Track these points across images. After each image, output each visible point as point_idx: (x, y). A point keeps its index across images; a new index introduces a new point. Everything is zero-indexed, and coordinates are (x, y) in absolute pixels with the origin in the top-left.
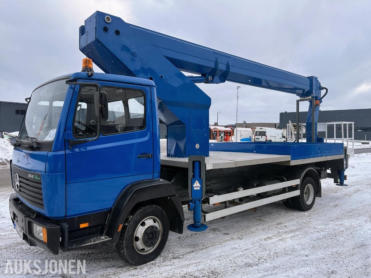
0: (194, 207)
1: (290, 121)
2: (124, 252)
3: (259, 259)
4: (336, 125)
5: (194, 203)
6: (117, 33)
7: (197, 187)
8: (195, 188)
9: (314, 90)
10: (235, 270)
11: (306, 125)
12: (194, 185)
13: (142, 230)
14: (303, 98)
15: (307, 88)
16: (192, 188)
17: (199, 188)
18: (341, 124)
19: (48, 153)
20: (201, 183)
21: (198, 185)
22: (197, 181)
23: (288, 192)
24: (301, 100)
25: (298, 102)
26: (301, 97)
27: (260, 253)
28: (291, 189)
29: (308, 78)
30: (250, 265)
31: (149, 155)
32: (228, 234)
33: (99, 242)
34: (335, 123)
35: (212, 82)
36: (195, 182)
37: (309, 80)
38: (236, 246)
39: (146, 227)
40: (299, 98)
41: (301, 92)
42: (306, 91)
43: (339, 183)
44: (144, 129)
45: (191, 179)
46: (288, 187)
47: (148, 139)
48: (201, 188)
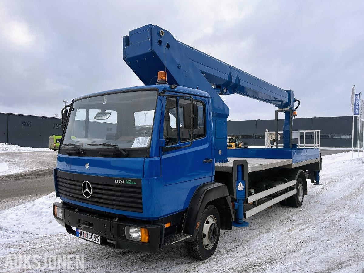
0: (238, 206)
1: (267, 130)
2: (197, 248)
3: (296, 246)
4: (305, 132)
5: (238, 203)
6: (168, 46)
7: (241, 188)
8: (239, 190)
9: (291, 102)
10: (285, 256)
11: (282, 132)
12: (239, 187)
13: (207, 227)
14: (282, 109)
15: (285, 100)
16: (237, 189)
17: (242, 189)
18: (313, 132)
19: (145, 159)
20: (244, 185)
21: (242, 186)
22: (241, 183)
23: (290, 191)
24: (279, 111)
25: (277, 112)
26: (279, 108)
27: (293, 242)
28: (291, 188)
29: (287, 91)
30: (293, 251)
31: (210, 160)
32: (254, 230)
33: (183, 239)
34: (304, 132)
35: (226, 93)
36: (239, 184)
37: (287, 93)
38: (270, 238)
39: (210, 224)
40: (278, 109)
41: (280, 103)
42: (284, 102)
43: (315, 183)
44: (205, 137)
45: (236, 181)
46: (289, 187)
47: (208, 146)
48: (245, 188)
